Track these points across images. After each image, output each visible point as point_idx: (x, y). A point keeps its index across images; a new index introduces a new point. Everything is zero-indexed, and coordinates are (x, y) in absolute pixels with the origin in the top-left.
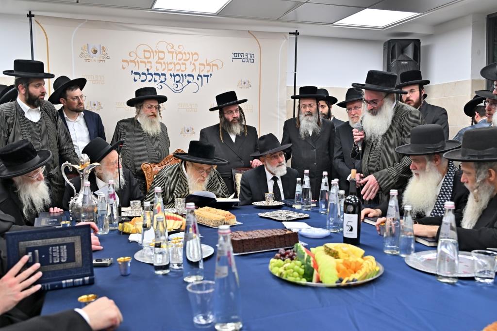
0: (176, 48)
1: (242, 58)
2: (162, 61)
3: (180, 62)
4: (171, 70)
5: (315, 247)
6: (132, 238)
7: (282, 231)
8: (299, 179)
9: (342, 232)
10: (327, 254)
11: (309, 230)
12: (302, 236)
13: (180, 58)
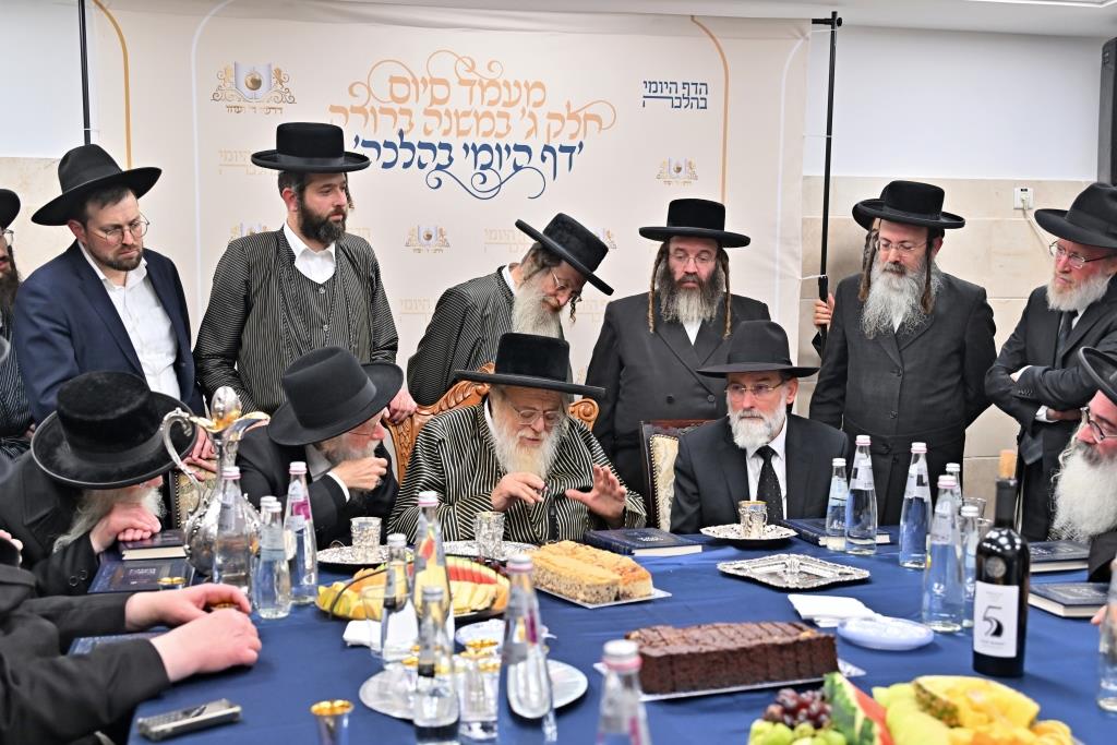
0: (481, 68)
1: (673, 95)
2: (441, 109)
3: (494, 110)
4: (466, 133)
5: (886, 684)
6: (354, 633)
7: (790, 629)
8: (839, 462)
9: (969, 631)
10: (924, 710)
11: (868, 623)
12: (848, 642)
13: (493, 99)
